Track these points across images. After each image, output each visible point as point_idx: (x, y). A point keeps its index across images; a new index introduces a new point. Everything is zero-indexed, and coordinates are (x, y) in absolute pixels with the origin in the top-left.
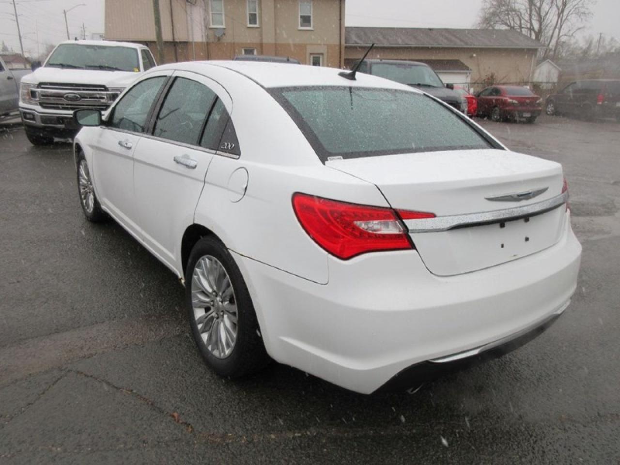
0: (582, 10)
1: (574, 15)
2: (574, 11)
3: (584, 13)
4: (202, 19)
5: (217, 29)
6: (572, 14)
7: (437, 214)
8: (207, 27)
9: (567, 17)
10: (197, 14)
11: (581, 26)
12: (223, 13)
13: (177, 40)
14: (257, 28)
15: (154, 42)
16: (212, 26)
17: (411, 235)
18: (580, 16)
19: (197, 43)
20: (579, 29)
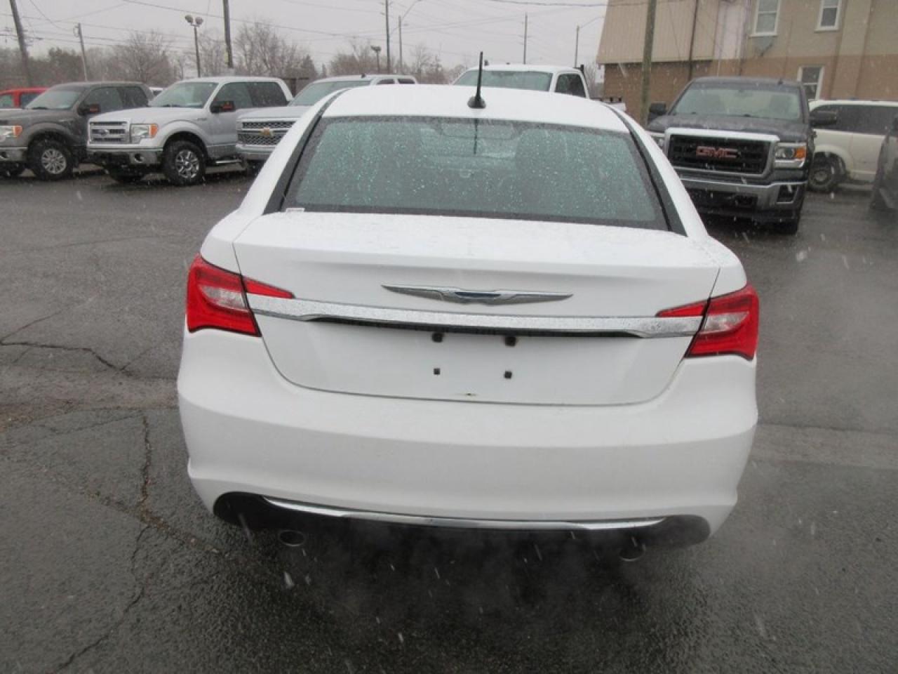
4: (741, 24)
5: (762, 37)
7: (296, 294)
8: (746, 36)
10: (734, 19)
12: (778, 12)
13: (695, 58)
14: (835, 31)
15: (638, 64)
16: (755, 34)
17: (257, 316)
19: (723, 62)
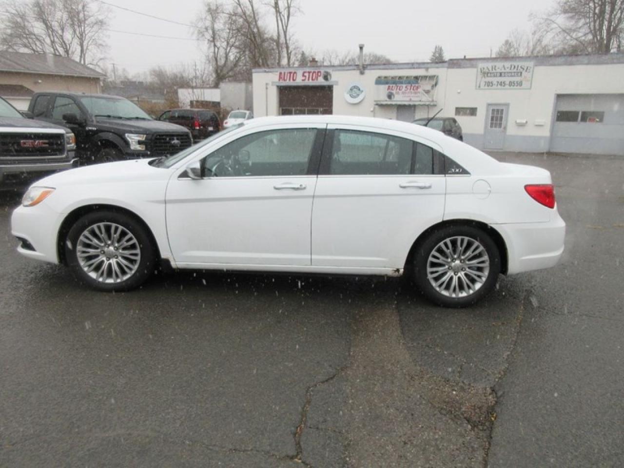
0: (100, 42)
1: (93, 46)
2: (92, 42)
3: (101, 45)
6: (91, 44)
9: (87, 47)
11: (102, 56)
18: (99, 47)
20: (101, 59)
